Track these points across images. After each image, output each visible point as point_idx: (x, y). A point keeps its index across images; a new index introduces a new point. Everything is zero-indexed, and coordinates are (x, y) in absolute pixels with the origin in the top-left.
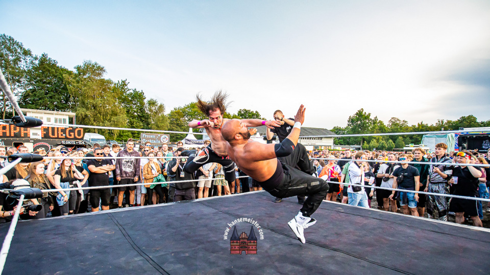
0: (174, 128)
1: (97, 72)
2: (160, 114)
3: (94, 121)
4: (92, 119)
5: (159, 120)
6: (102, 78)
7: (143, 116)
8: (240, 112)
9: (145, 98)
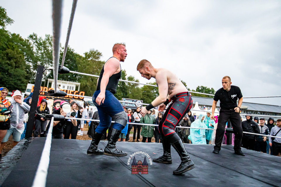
0: (145, 98)
1: (97, 56)
2: (136, 87)
3: (91, 89)
4: (90, 88)
5: (135, 91)
6: (99, 60)
7: (124, 88)
8: (198, 88)
9: (126, 75)
